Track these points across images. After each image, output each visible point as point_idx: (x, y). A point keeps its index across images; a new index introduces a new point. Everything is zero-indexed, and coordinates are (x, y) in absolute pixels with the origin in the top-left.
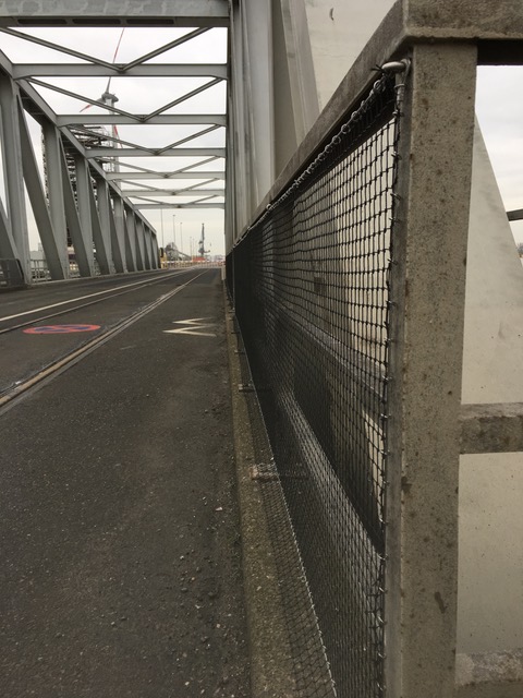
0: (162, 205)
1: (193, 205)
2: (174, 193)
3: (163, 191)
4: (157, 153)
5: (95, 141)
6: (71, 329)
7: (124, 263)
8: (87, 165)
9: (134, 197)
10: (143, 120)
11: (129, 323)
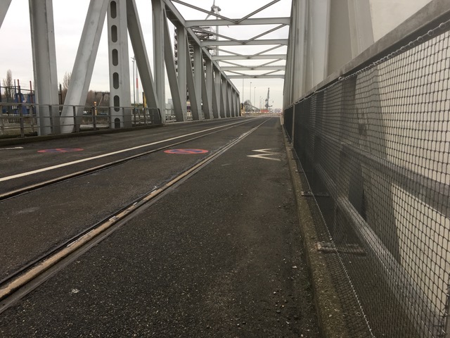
0: (244, 76)
1: (264, 76)
2: (252, 68)
3: (246, 67)
4: (244, 43)
5: (206, 36)
6: (191, 152)
7: (219, 113)
8: (201, 51)
9: (228, 71)
10: (237, 22)
11: (225, 150)
